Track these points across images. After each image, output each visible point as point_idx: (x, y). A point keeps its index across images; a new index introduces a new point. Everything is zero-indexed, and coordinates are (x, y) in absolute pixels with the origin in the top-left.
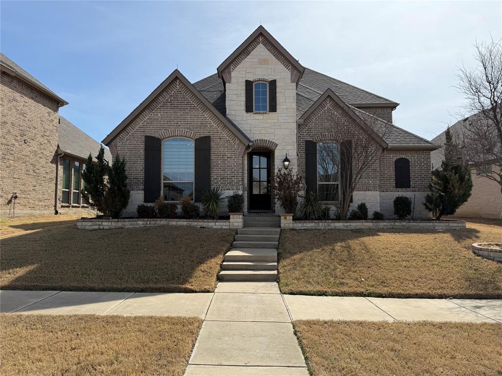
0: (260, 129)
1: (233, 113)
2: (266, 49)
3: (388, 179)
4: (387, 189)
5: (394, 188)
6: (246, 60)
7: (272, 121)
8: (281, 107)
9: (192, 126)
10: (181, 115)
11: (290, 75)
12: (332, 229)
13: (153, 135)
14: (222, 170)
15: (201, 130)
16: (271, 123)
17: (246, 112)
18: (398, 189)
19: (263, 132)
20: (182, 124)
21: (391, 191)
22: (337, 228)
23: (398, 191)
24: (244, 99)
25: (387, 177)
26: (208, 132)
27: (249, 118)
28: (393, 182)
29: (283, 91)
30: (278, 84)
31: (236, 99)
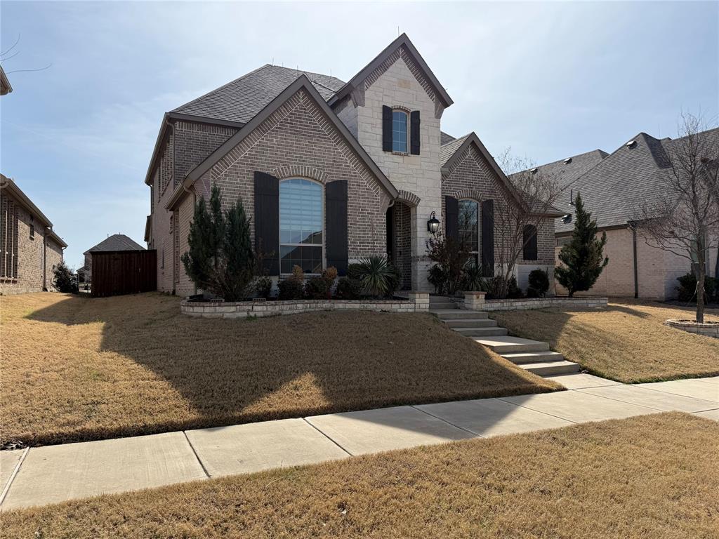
2: (406, 66)
5: (522, 260)
6: (382, 77)
7: (414, 167)
8: (425, 149)
9: (321, 163)
10: (306, 145)
11: (434, 108)
13: (266, 172)
14: (362, 231)
15: (333, 171)
16: (412, 169)
17: (383, 150)
18: (528, 261)
19: (403, 180)
20: (307, 158)
21: (520, 264)
23: (526, 263)
24: (380, 131)
26: (344, 175)
27: (387, 159)
28: (522, 253)
29: (427, 128)
30: (422, 117)
31: (370, 131)
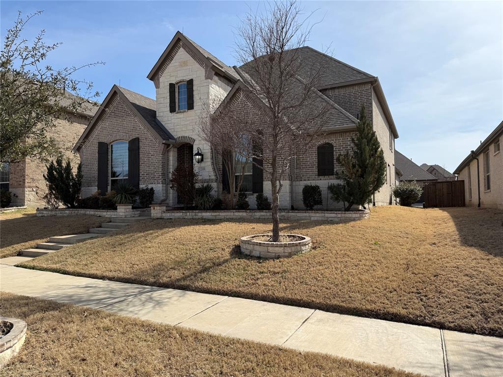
0: (182, 126)
1: (161, 114)
2: (185, 52)
3: (310, 167)
4: (309, 178)
5: (316, 177)
6: (170, 65)
7: (190, 118)
8: (198, 104)
9: (127, 130)
10: (121, 122)
11: (204, 73)
12: (199, 219)
13: (103, 141)
14: (148, 167)
15: (133, 133)
16: (189, 120)
17: (170, 112)
18: (320, 177)
19: (184, 129)
21: (313, 180)
22: (204, 217)
23: (321, 179)
24: (168, 101)
25: (309, 165)
26: (138, 134)
27: (173, 117)
28: (315, 170)
29: (199, 89)
30: (194, 83)
31: (163, 102)
